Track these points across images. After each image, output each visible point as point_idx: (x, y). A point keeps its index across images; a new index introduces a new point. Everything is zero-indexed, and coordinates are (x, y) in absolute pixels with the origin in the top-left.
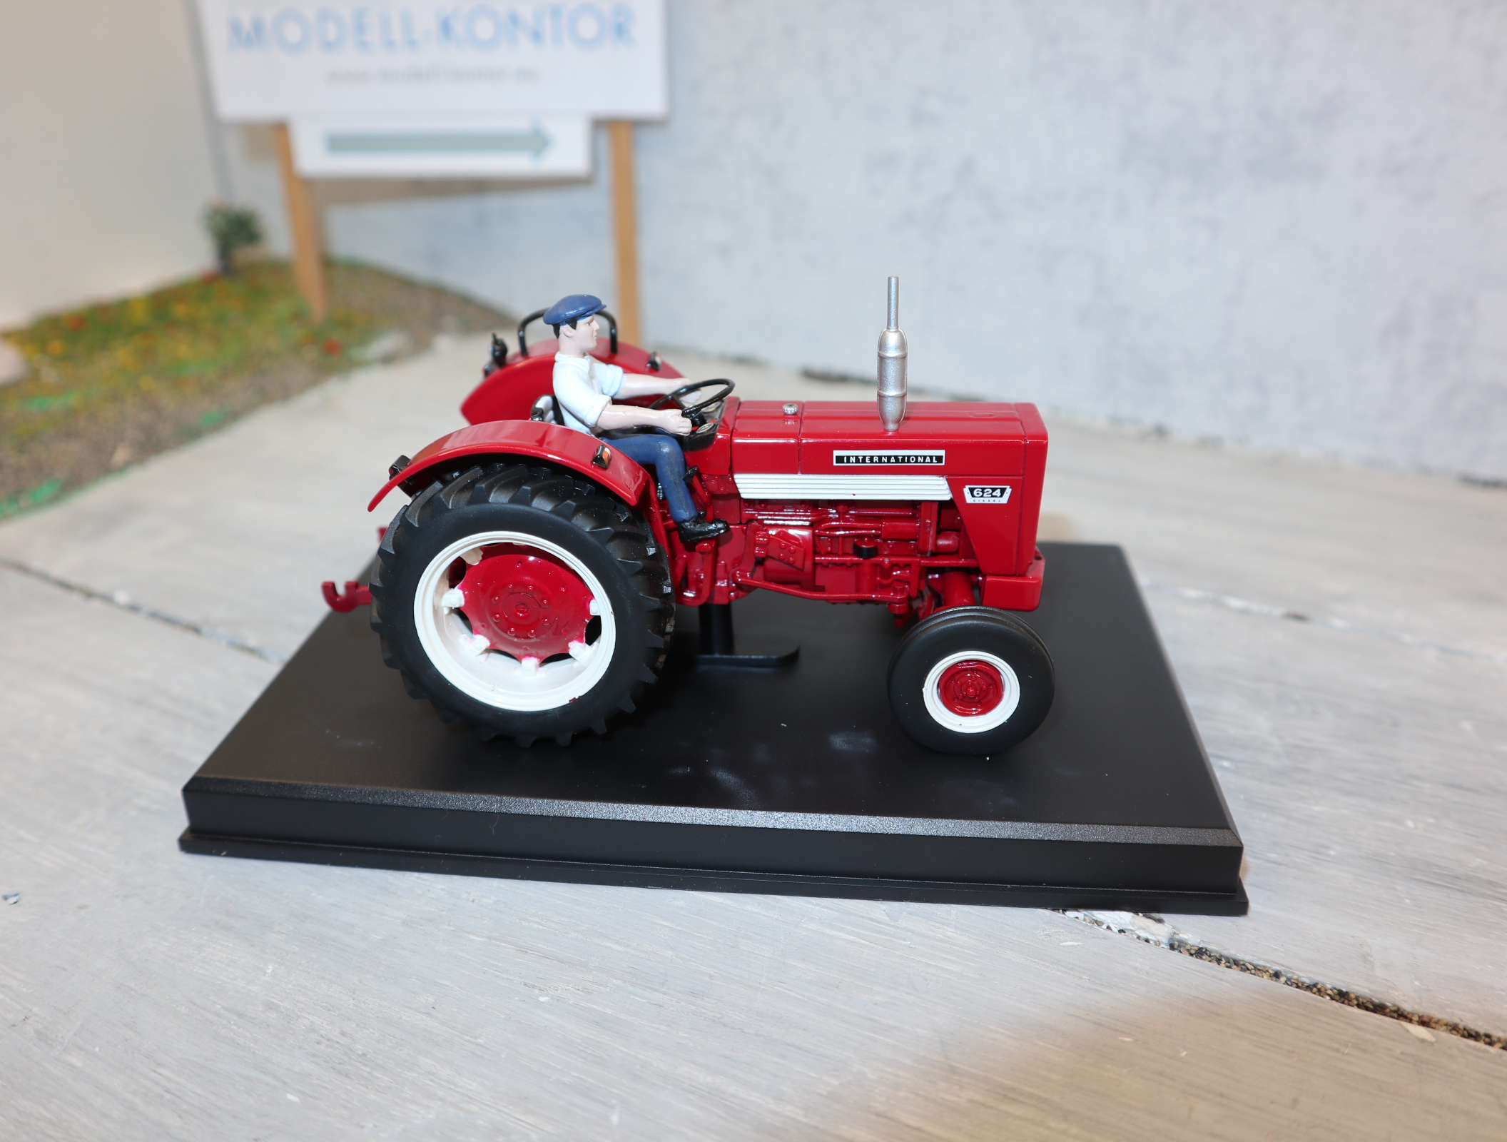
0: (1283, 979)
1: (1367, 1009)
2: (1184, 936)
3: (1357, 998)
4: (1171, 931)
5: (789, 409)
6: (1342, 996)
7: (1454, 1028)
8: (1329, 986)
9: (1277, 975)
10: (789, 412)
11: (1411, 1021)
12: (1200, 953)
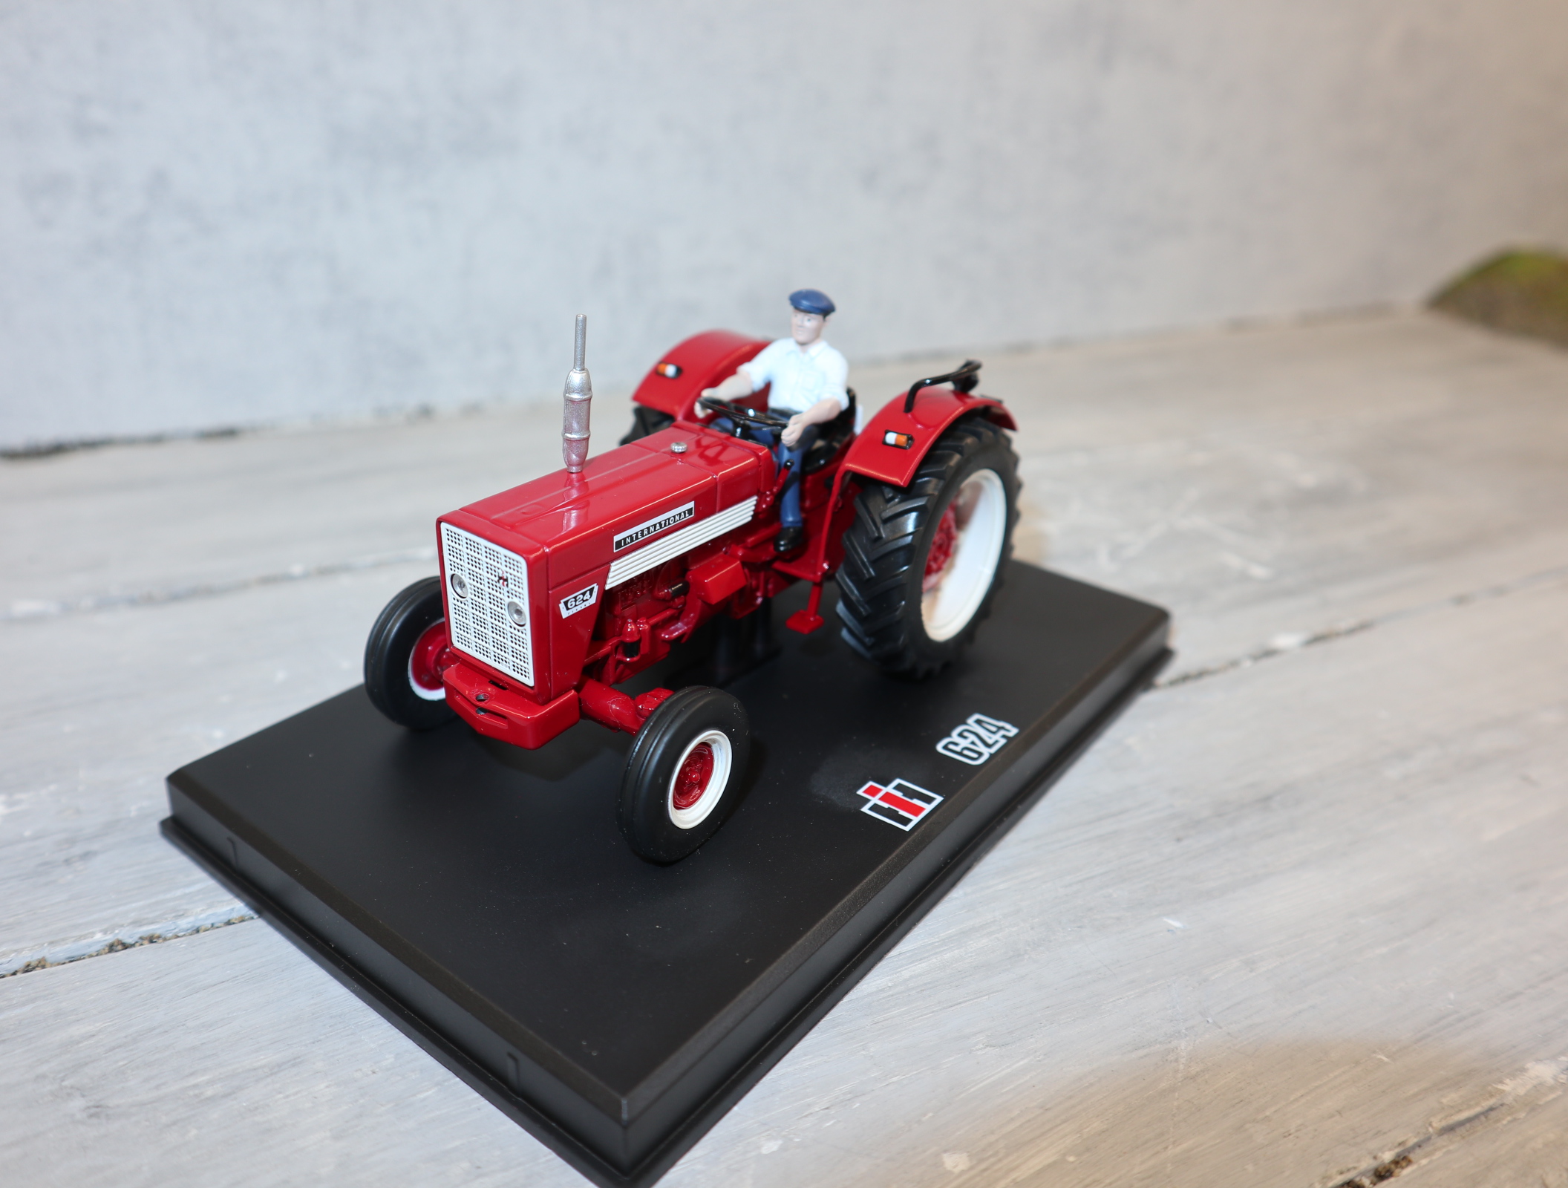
5: (676, 447)
10: (676, 451)
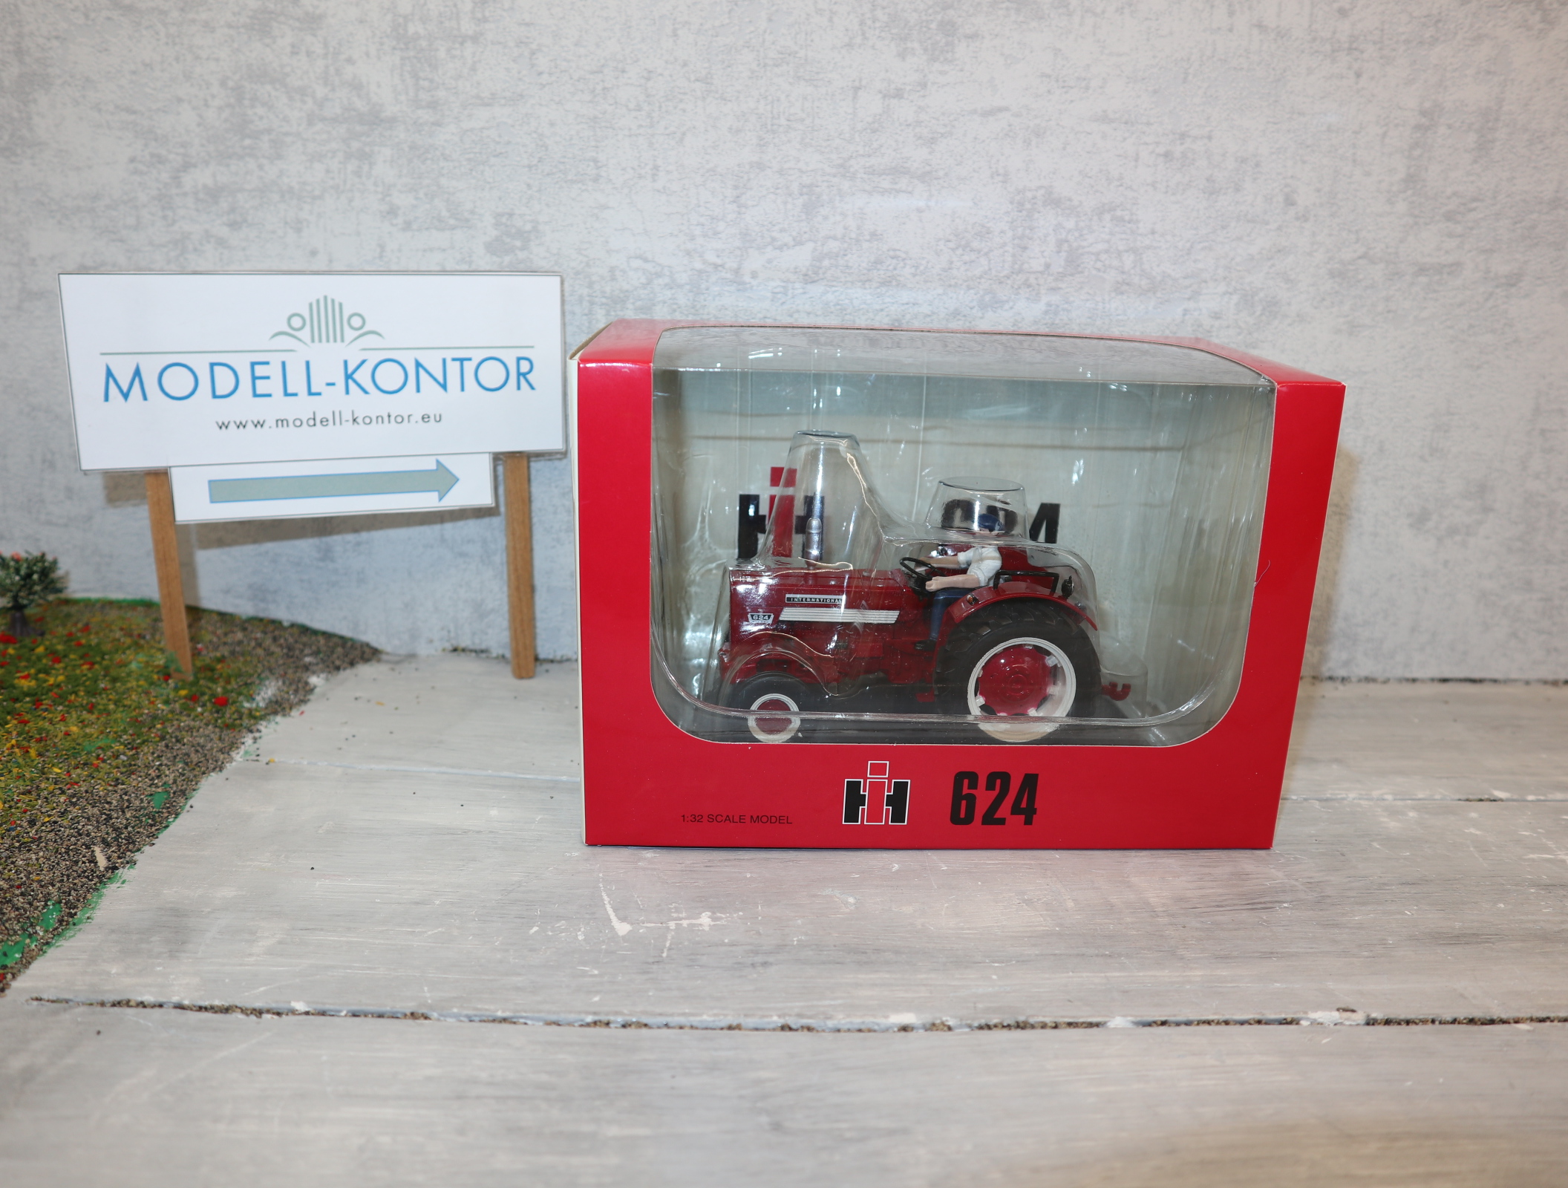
0: (1437, 1023)
1: (1486, 1024)
2: (1374, 1015)
3: (1479, 1020)
4: (1365, 1015)
6: (1472, 1021)
7: (1532, 1020)
8: (1462, 1018)
9: (1433, 1021)
11: (1509, 1023)
12: (1388, 1022)
